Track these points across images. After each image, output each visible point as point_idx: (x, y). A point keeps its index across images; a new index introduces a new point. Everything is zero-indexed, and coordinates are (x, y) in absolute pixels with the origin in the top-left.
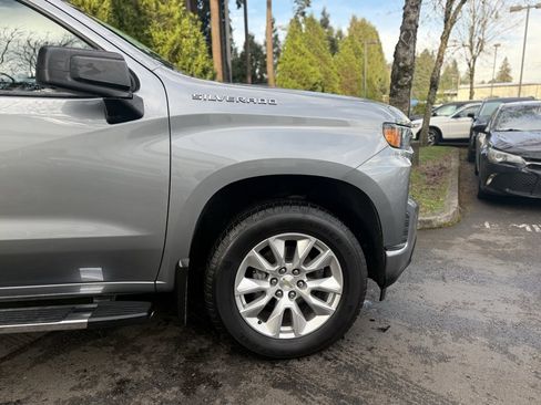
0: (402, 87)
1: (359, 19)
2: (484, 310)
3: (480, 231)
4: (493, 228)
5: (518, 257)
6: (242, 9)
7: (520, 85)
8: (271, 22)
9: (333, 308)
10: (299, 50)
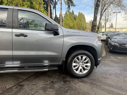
0: (94, 29)
1: (80, 13)
2: (114, 71)
3: (110, 58)
4: (113, 57)
5: (118, 63)
6: (55, 9)
7: (116, 28)
8: (61, 12)
9: (89, 69)
10: (68, 19)
